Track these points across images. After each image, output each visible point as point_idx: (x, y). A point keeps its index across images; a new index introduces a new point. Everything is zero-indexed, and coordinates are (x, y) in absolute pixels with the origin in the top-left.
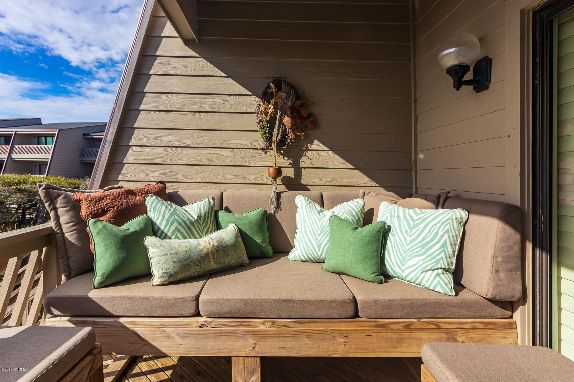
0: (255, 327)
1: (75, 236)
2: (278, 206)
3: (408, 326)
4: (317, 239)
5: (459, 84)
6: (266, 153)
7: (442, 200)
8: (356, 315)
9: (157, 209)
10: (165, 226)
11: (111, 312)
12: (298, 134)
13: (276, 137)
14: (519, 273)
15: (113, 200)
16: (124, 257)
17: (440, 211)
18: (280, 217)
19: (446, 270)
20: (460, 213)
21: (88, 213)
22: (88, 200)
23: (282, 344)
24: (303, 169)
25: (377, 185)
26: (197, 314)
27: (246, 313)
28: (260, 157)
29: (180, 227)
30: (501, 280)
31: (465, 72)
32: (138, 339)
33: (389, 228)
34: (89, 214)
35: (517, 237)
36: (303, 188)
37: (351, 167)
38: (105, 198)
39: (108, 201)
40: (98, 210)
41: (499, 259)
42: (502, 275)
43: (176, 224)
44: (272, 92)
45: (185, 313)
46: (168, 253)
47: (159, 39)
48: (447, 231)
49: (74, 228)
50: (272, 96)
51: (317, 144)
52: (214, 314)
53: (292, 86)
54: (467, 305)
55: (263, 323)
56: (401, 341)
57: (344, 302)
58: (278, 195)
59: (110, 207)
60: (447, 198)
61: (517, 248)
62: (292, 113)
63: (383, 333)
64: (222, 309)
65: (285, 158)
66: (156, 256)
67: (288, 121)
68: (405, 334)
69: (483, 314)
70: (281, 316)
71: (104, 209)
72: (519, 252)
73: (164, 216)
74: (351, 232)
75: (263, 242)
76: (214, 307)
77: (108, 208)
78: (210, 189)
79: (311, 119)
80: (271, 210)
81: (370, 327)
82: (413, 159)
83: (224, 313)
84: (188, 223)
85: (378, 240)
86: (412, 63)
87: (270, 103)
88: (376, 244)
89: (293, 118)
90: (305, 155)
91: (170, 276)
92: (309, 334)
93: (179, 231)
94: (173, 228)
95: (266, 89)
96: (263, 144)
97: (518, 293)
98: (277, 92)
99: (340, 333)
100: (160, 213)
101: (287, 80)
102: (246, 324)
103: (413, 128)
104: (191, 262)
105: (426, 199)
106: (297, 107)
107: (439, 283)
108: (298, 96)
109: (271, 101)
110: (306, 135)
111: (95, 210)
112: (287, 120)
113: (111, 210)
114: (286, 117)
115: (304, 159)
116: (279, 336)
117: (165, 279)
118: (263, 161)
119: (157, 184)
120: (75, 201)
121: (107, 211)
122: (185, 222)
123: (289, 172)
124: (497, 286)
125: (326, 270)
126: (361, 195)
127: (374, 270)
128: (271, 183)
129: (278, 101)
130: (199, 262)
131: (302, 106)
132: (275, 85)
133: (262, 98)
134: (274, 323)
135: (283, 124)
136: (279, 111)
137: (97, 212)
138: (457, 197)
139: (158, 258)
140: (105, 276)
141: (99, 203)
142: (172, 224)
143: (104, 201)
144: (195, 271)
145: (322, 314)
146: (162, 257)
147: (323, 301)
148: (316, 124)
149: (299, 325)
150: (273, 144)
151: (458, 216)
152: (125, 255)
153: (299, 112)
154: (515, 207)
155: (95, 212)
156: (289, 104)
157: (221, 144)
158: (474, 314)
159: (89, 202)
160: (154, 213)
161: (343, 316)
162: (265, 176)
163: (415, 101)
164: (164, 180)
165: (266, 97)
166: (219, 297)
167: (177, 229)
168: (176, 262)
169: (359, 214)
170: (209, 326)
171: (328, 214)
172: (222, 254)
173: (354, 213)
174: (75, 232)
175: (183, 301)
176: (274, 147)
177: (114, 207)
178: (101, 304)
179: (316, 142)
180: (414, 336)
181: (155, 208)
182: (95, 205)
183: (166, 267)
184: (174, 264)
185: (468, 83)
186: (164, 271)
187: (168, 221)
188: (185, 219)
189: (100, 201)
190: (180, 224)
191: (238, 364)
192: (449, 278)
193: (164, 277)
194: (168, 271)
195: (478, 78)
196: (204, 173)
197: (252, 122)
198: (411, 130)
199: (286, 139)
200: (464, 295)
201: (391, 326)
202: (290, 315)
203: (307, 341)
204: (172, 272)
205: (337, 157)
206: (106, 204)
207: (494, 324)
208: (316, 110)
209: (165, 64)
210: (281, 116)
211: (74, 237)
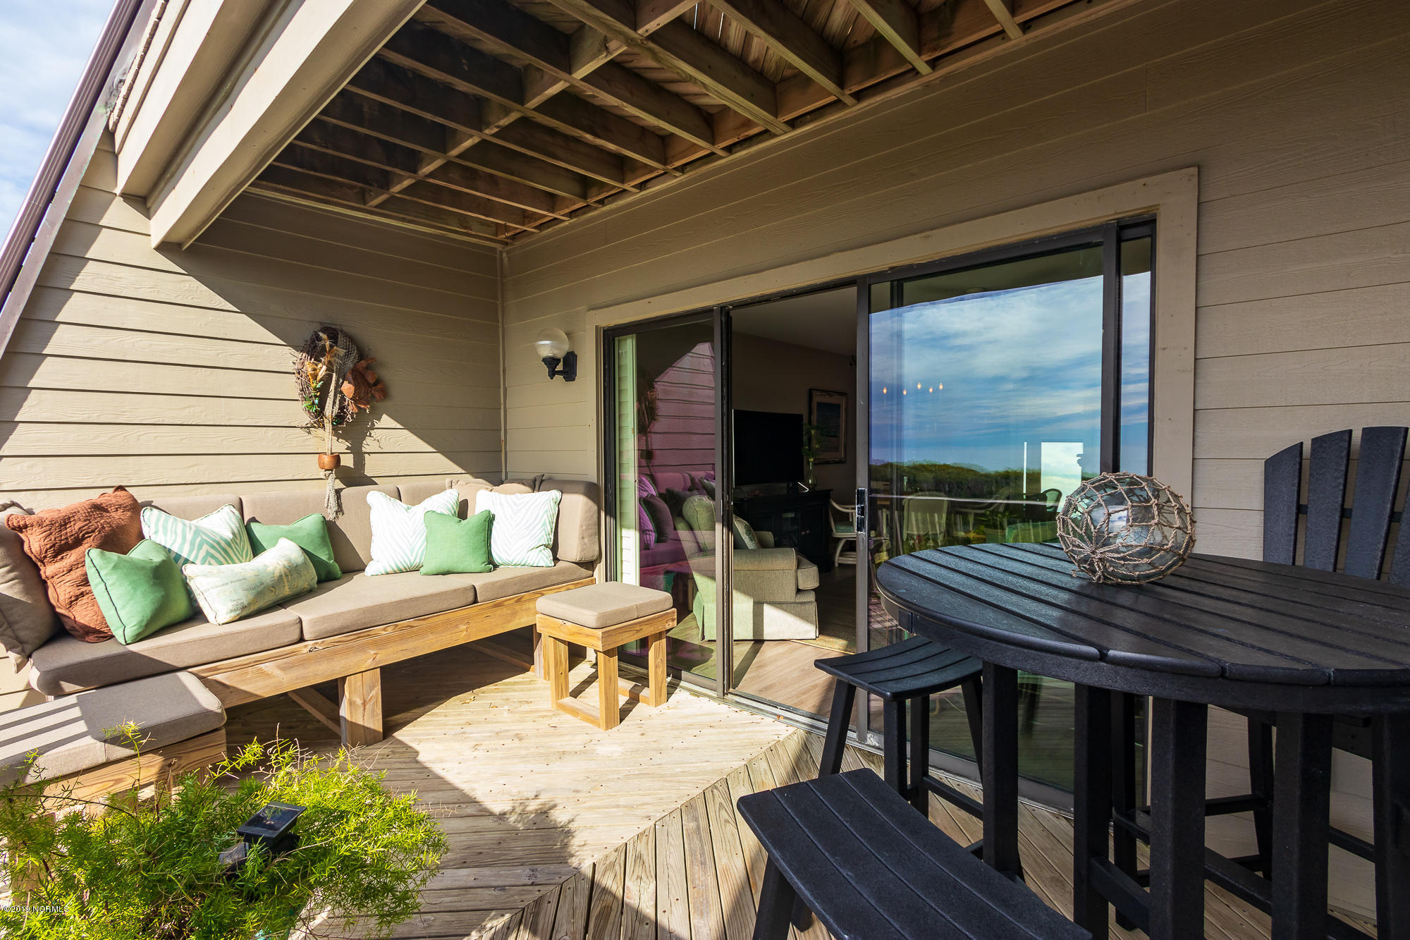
0: (376, 635)
1: (18, 588)
2: (340, 509)
3: (519, 600)
4: (409, 542)
5: (552, 374)
6: (309, 433)
7: (537, 484)
8: (475, 601)
9: (169, 528)
10: (191, 552)
11: (175, 664)
12: (363, 406)
13: (330, 410)
14: (597, 536)
15: (86, 521)
16: (163, 596)
17: (537, 494)
18: (342, 523)
19: (546, 546)
20: (555, 494)
21: (48, 546)
22: (45, 524)
23: (405, 647)
24: (366, 455)
25: (463, 472)
26: (302, 640)
27: (364, 623)
28: (299, 440)
29: (212, 551)
30: (585, 544)
31: (558, 364)
32: (221, 687)
33: (494, 516)
34: (50, 548)
35: (595, 508)
36: (369, 481)
37: (432, 450)
38: (72, 519)
39: (79, 524)
40: (67, 539)
41: (584, 528)
42: (586, 540)
43: (205, 547)
44: (324, 347)
45: (286, 641)
46: (234, 580)
47: (95, 228)
48: (546, 511)
49: (12, 575)
50: (323, 352)
51: (386, 420)
52: (326, 632)
53: (351, 339)
54: (562, 572)
55: (384, 630)
56: (514, 614)
57: (466, 589)
58: (338, 492)
59: (87, 533)
60: (542, 481)
61: (596, 516)
62: (355, 378)
63: (499, 611)
64: (337, 624)
65: (340, 440)
66: (216, 587)
67: (350, 388)
68: (517, 607)
69: (574, 577)
70: (404, 618)
71: (78, 536)
72: (597, 520)
73: (184, 538)
74: (457, 525)
75: (329, 559)
76: (326, 625)
77: (84, 535)
78: (208, 493)
79: (379, 386)
80: (331, 517)
81: (489, 608)
82: (503, 438)
83: (339, 629)
84: (223, 544)
85: (484, 530)
86: (500, 325)
87: (320, 361)
88: (483, 534)
89: (357, 386)
90: (370, 436)
91: (244, 608)
92: (432, 630)
93: (213, 557)
94: (202, 553)
95: (313, 342)
96: (306, 419)
97: (597, 553)
98: (331, 347)
99: (462, 620)
100: (176, 533)
101: (344, 329)
102: (365, 634)
103: (502, 402)
104: (265, 587)
105: (523, 484)
106: (361, 370)
107: (541, 558)
108: (362, 356)
109: (323, 359)
110: (372, 409)
111: (61, 540)
112: (348, 388)
113: (90, 537)
114: (346, 383)
115: (368, 440)
116: (402, 639)
117: (238, 612)
118: (305, 446)
119: (115, 490)
120: (12, 529)
121: (83, 538)
122: (218, 543)
123: (348, 461)
124: (583, 550)
125: (426, 574)
126: (447, 485)
127: (484, 559)
128: (324, 477)
129: (332, 359)
130: (273, 587)
131: (367, 368)
132: (328, 336)
133: (308, 353)
134: (397, 625)
135: (341, 392)
136: (334, 374)
137: (65, 544)
138: (550, 479)
139: (220, 588)
140: (144, 624)
141: (66, 529)
142: (200, 547)
143: (72, 523)
144: (269, 599)
145: (445, 606)
146: (226, 587)
147: (446, 593)
148: (385, 394)
149: (422, 622)
150: (326, 421)
151: (554, 497)
152: (163, 593)
153: (362, 376)
154: (594, 484)
155: (63, 542)
156: (350, 365)
157: (229, 419)
158: (568, 578)
159: (48, 528)
160: (165, 534)
161: (464, 603)
162: (312, 467)
163: (504, 370)
164: (123, 484)
165: (313, 350)
166: (330, 612)
167: (208, 554)
168: (247, 590)
169: (455, 506)
170: (321, 648)
171: (419, 510)
172: (295, 576)
173: (450, 506)
174: (16, 581)
175: (283, 626)
176: (328, 426)
177: (93, 531)
178: (155, 658)
179: (384, 416)
180: (524, 607)
181: (165, 528)
182: (61, 531)
183: (235, 597)
184: (246, 592)
185: (559, 373)
186: (235, 603)
187: (192, 543)
188: (218, 539)
189: (66, 524)
190: (213, 547)
191: (356, 682)
192: (549, 553)
193: (235, 610)
194: (240, 602)
195: (566, 369)
196: (195, 468)
197: (291, 387)
198: (500, 404)
199: (345, 413)
200: (560, 564)
201: (505, 603)
202: (413, 614)
203: (431, 636)
204: (246, 603)
205: (415, 437)
206: (79, 529)
207: (581, 583)
208: (387, 374)
209: (109, 276)
210: (337, 381)
211: (16, 590)
